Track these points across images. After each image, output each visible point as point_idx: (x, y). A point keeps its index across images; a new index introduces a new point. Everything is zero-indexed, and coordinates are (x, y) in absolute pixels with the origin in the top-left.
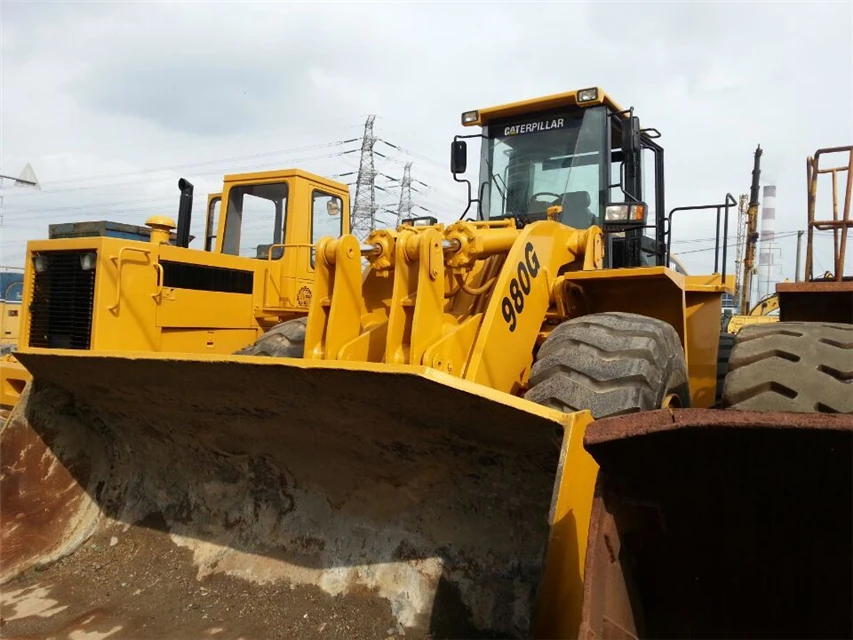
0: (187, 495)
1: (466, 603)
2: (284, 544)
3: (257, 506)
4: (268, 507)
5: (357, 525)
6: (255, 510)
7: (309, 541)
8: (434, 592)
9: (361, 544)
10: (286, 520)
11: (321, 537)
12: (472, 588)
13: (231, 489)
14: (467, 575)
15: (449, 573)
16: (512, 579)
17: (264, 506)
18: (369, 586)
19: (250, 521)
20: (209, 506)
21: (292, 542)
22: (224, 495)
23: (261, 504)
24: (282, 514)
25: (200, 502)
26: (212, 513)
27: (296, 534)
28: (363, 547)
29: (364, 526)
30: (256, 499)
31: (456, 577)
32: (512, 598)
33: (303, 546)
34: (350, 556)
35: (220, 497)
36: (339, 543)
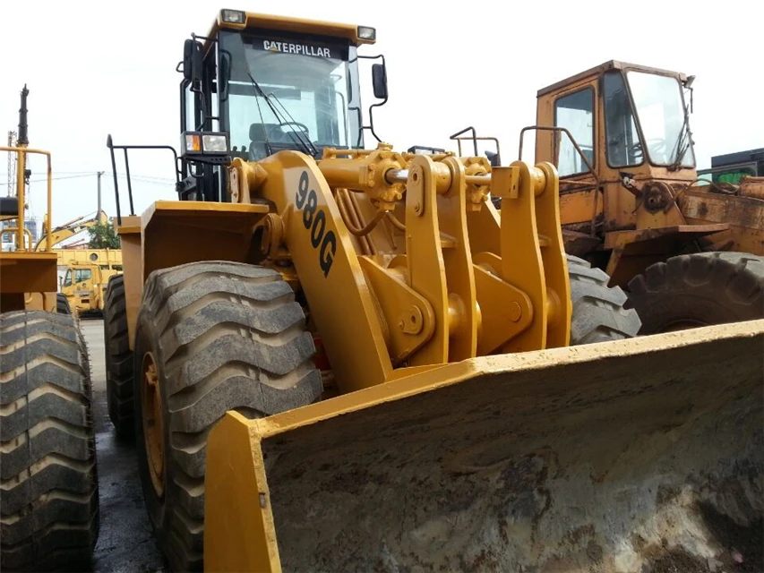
0: (381, 563)
1: (723, 513)
2: (553, 551)
3: (502, 524)
4: (516, 518)
5: (619, 490)
6: (501, 531)
7: (577, 535)
8: (700, 517)
9: (626, 508)
10: (543, 524)
11: (588, 521)
12: (718, 498)
13: (464, 517)
14: (711, 490)
15: (700, 495)
16: (735, 477)
17: (510, 520)
18: (657, 543)
19: (499, 549)
20: (426, 560)
21: (560, 545)
22: (451, 533)
23: (507, 519)
24: (537, 519)
25: (408, 561)
26: (436, 567)
27: (561, 533)
28: (630, 510)
29: (626, 488)
30: (500, 516)
31: (706, 495)
32: (742, 491)
33: (572, 542)
34: (623, 526)
35: (443, 539)
36: (609, 518)
